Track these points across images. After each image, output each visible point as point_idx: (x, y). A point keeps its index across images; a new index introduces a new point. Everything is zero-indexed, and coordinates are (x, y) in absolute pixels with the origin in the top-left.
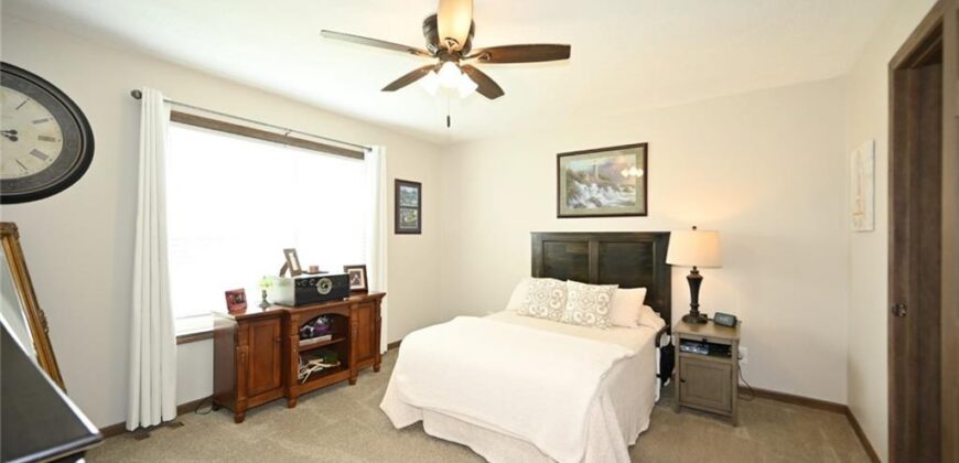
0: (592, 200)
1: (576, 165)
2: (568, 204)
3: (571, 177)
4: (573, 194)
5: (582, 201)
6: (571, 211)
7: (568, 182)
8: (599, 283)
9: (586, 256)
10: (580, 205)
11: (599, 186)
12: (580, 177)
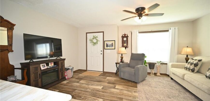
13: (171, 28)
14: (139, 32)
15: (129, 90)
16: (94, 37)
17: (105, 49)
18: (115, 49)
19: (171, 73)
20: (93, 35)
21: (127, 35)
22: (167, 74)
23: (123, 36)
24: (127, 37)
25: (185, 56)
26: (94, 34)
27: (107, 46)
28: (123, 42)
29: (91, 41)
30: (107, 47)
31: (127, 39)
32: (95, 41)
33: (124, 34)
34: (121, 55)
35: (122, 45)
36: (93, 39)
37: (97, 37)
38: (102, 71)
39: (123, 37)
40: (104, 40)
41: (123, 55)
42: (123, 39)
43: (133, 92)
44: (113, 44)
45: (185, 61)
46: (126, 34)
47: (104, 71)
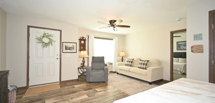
0: (183, 48)
1: (180, 43)
2: (179, 48)
3: (179, 45)
4: (179, 47)
5: (181, 48)
6: (179, 49)
7: (179, 46)
8: (184, 58)
9: (182, 55)
10: (181, 49)
11: (184, 46)
12: (181, 45)
13: (115, 38)
14: (95, 38)
15: (65, 99)
16: (45, 34)
17: (63, 52)
18: (76, 52)
19: (118, 70)
20: (44, 32)
21: (85, 39)
22: (113, 71)
23: (81, 38)
24: (85, 40)
25: (122, 58)
26: (47, 31)
27: (66, 48)
28: (81, 45)
29: (40, 40)
30: (66, 50)
31: (85, 42)
32: (46, 40)
33: (82, 37)
34: (83, 58)
35: (80, 48)
36: (43, 37)
37: (50, 36)
38: (59, 81)
39: (80, 40)
40: (62, 41)
41: (85, 58)
42: (80, 42)
43: (69, 100)
44: (74, 47)
45: (122, 61)
46: (84, 37)
47: (62, 80)
